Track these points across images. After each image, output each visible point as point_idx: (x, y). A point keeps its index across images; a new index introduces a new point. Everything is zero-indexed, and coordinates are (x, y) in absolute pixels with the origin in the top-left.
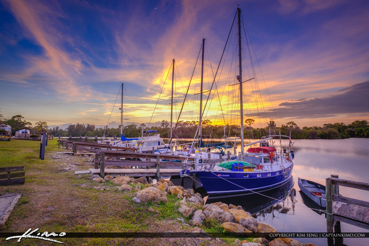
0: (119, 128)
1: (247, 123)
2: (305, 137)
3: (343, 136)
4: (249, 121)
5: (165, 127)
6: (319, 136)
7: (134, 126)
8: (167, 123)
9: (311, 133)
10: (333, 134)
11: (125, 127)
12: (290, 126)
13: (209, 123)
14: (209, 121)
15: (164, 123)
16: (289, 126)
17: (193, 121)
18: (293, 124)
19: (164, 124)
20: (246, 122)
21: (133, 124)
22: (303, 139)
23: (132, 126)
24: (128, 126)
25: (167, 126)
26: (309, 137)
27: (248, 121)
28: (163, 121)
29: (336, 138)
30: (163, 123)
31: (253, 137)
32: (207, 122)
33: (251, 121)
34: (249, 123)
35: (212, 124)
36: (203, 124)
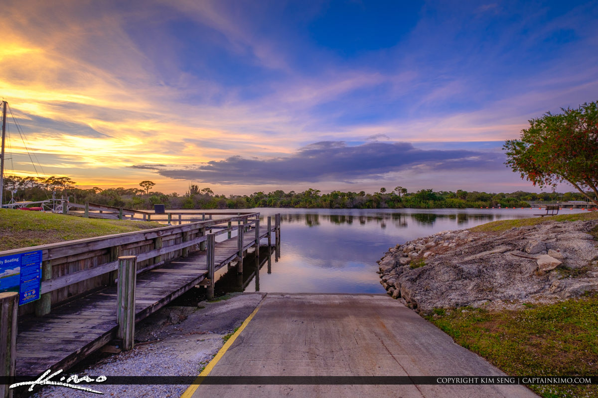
1: (144, 186)
2: (214, 207)
4: (146, 185)
6: (227, 206)
9: (220, 203)
12: (206, 194)
13: (68, 183)
14: (70, 179)
16: (204, 193)
17: (29, 177)
18: (209, 191)
20: (141, 185)
22: (212, 209)
27: (144, 184)
31: (150, 207)
32: (64, 181)
33: (150, 184)
34: (146, 187)
35: (75, 184)
36: (53, 184)
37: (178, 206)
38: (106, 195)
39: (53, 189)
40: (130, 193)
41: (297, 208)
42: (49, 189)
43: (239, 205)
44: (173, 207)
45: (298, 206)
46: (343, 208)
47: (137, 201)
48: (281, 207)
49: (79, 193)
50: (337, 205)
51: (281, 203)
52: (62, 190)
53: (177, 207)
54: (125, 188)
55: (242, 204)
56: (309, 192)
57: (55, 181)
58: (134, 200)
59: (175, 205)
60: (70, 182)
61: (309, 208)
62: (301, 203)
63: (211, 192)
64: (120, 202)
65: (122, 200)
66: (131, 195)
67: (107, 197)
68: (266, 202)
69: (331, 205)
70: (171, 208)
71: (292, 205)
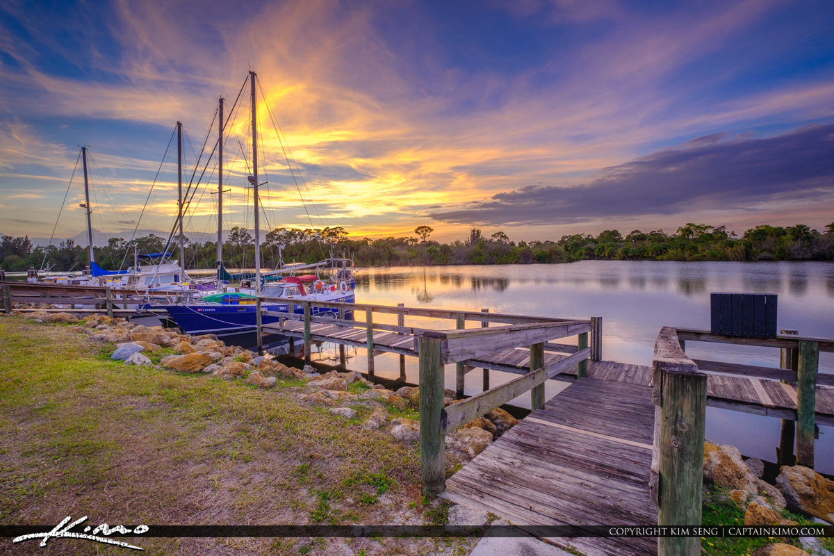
0: (111, 245)
1: (420, 233)
2: (515, 260)
3: (569, 258)
4: (423, 231)
5: (240, 242)
6: (534, 259)
7: (154, 240)
8: (245, 234)
9: (523, 254)
10: (556, 254)
11: (128, 244)
12: (498, 240)
13: (341, 233)
14: (342, 229)
15: (236, 234)
16: (495, 240)
17: (307, 230)
18: (502, 237)
19: (237, 236)
20: (416, 232)
21: (151, 235)
22: (511, 263)
23: (149, 241)
24: (138, 241)
25: (245, 241)
26: (520, 261)
27: (419, 231)
28: (234, 229)
29: (560, 260)
30: (234, 234)
31: (428, 261)
32: (338, 232)
33: (427, 231)
34: (422, 235)
35: (347, 235)
36: (328, 236)
37: (465, 259)
38: (379, 247)
39: (328, 241)
40: (401, 243)
41: (662, 260)
42: (324, 242)
43: (554, 257)
44: (457, 262)
45: (665, 256)
46: (782, 259)
47: (414, 254)
48: (624, 259)
49: (352, 246)
50: (766, 254)
51: (626, 252)
52: (336, 243)
53: (463, 261)
54: (396, 237)
55: (559, 254)
56: (687, 231)
57: (330, 233)
58: (411, 253)
59: (460, 258)
60: (343, 232)
61: (692, 260)
62: (670, 251)
63: (505, 237)
64: (395, 255)
65: (396, 252)
66: (405, 246)
67: (380, 250)
68: (593, 251)
69: (747, 254)
70: (454, 262)
71: (650, 254)
